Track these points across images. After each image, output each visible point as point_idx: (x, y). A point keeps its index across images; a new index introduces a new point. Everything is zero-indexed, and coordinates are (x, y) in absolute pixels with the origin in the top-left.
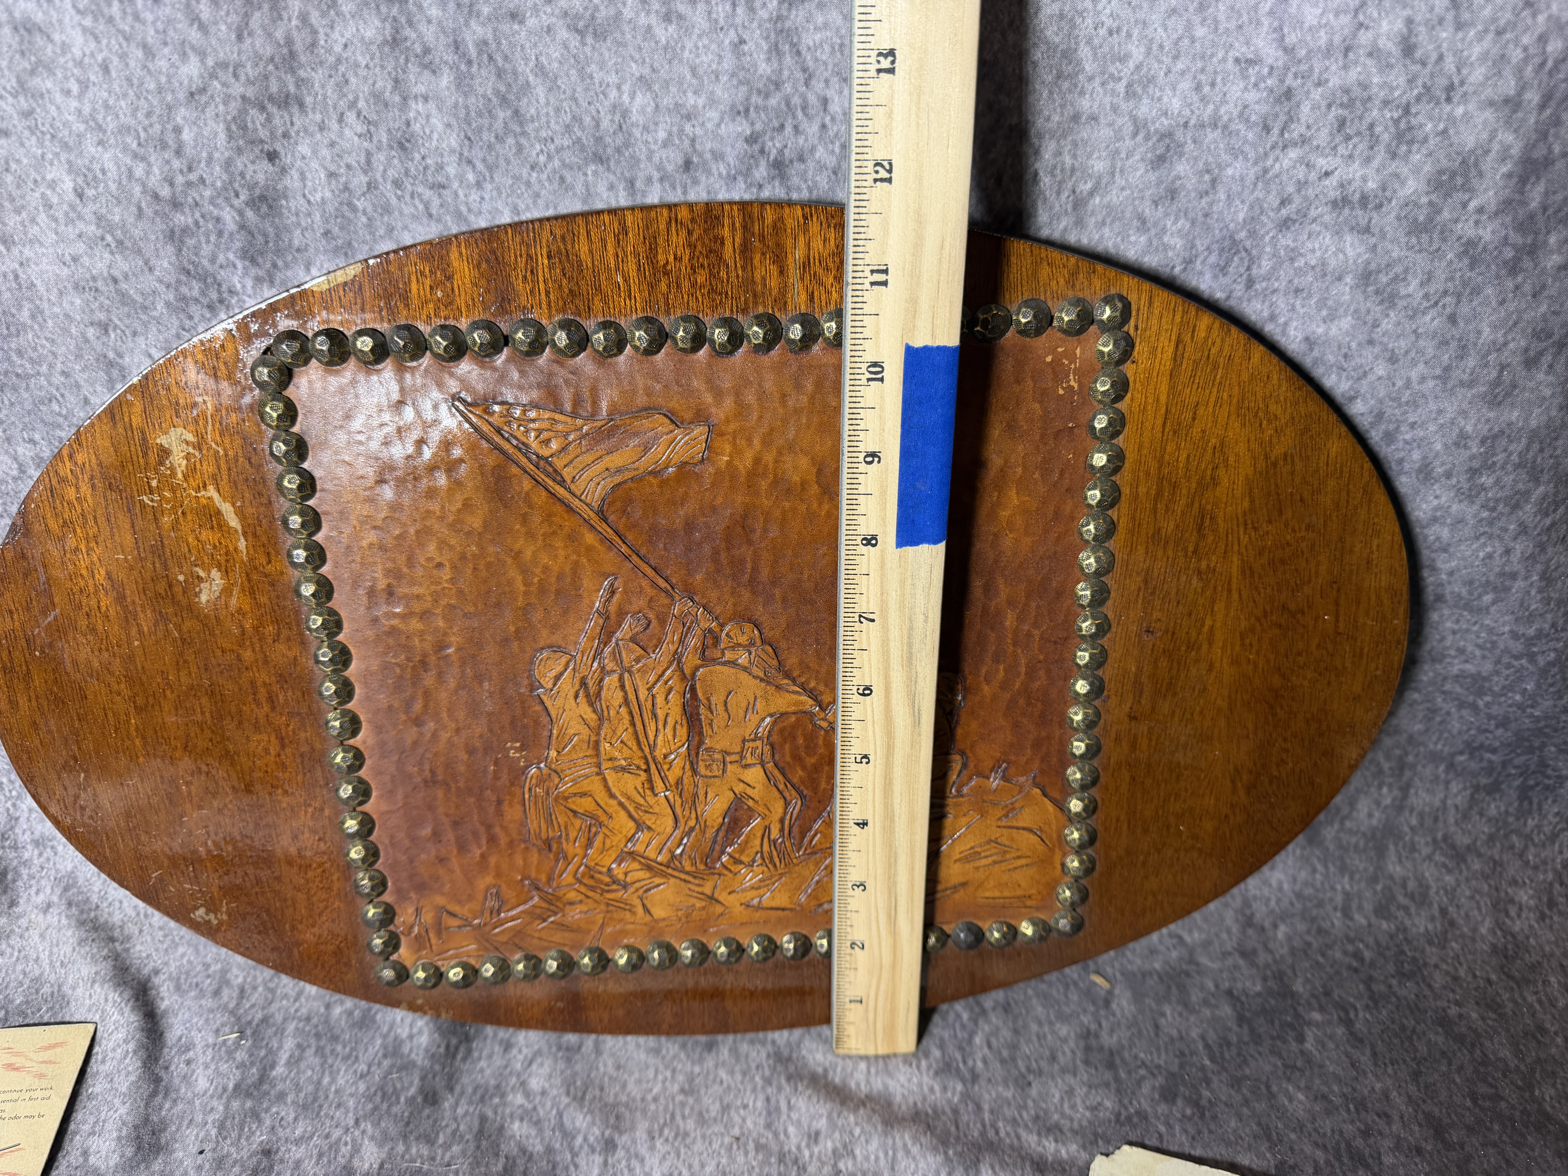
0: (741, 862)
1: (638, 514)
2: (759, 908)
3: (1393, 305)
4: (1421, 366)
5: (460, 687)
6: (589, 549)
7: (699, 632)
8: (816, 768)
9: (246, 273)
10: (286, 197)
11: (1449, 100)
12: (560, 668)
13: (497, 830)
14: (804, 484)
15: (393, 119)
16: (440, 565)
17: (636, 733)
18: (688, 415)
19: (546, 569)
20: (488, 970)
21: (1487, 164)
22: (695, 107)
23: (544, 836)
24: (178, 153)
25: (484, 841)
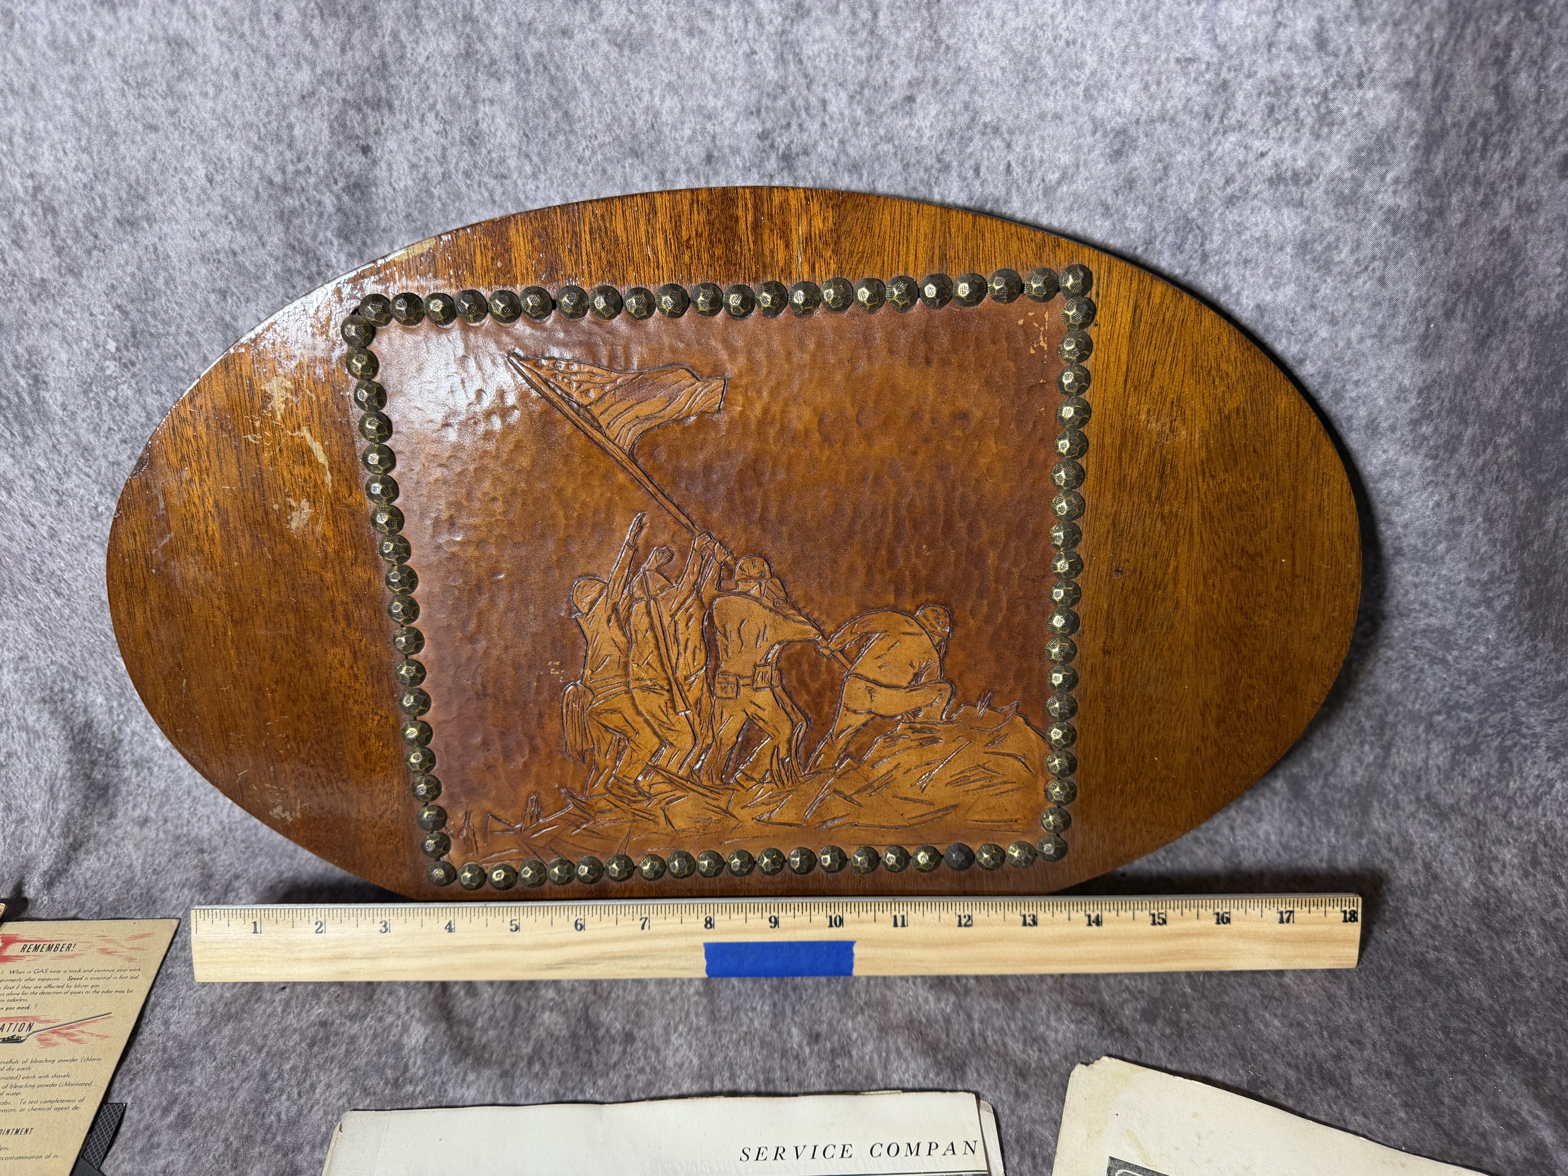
0: (753, 779)
1: (663, 457)
2: (769, 822)
3: (1329, 272)
4: (1359, 327)
5: (508, 609)
6: (621, 488)
7: (716, 564)
8: (820, 694)
9: (341, 250)
10: (376, 185)
11: (1360, 86)
12: (594, 595)
13: (538, 741)
14: (807, 432)
15: (465, 120)
16: (494, 499)
17: (660, 655)
18: (707, 370)
19: (584, 505)
20: (527, 873)
21: (1398, 141)
22: (715, 108)
23: (579, 748)
24: (290, 146)
25: (526, 751)
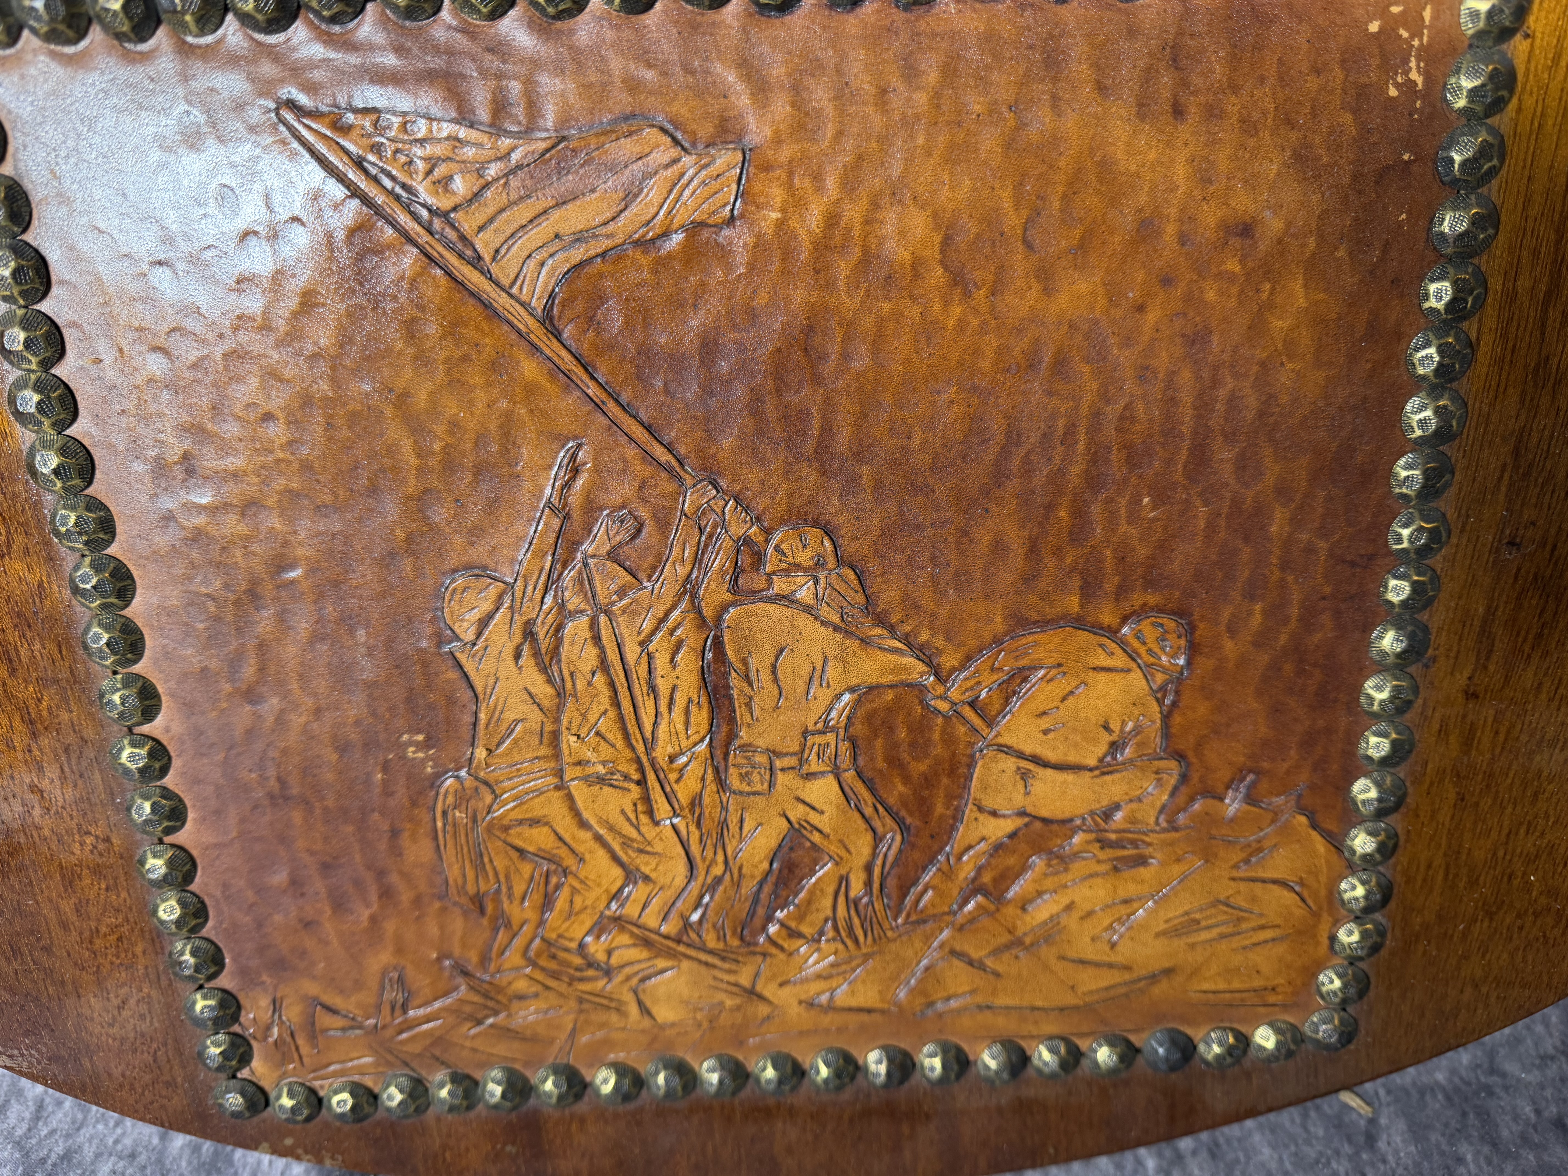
0: (800, 935)
1: (617, 322)
2: (830, 1008)
5: (316, 637)
6: (530, 390)
7: (728, 543)
8: (928, 781)
12: (486, 606)
13: (394, 878)
14: (917, 265)
16: (268, 417)
17: (621, 718)
18: (705, 130)
19: (454, 426)
20: (394, 1096)
23: (471, 889)
25: (373, 897)
